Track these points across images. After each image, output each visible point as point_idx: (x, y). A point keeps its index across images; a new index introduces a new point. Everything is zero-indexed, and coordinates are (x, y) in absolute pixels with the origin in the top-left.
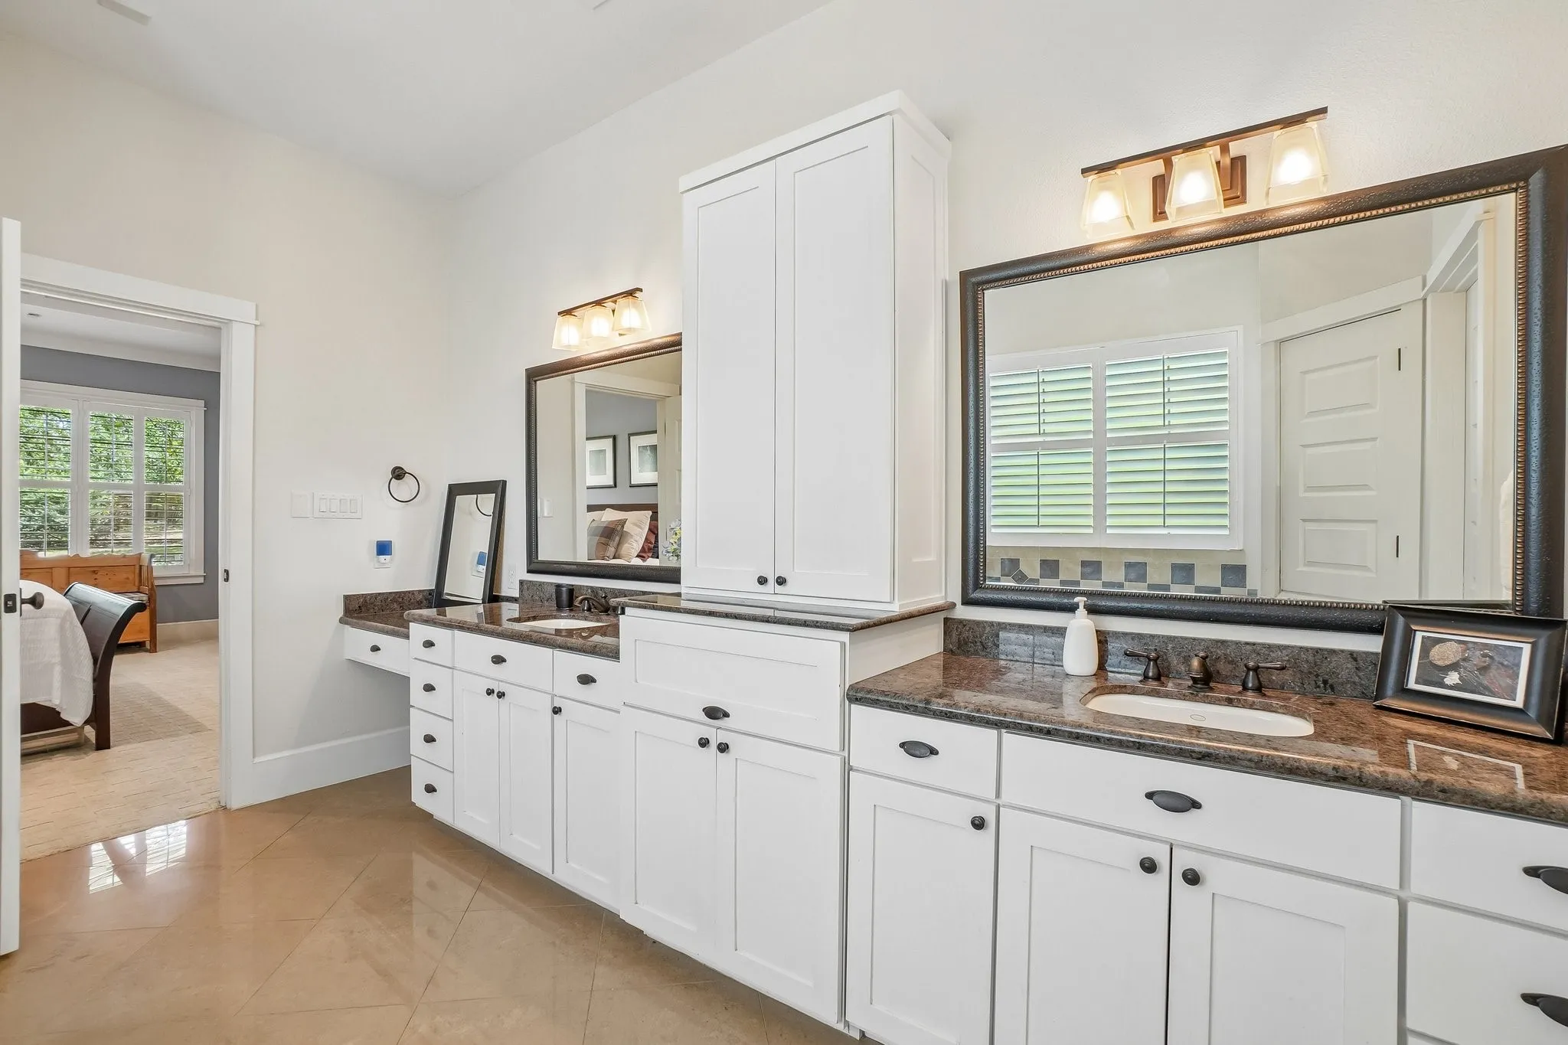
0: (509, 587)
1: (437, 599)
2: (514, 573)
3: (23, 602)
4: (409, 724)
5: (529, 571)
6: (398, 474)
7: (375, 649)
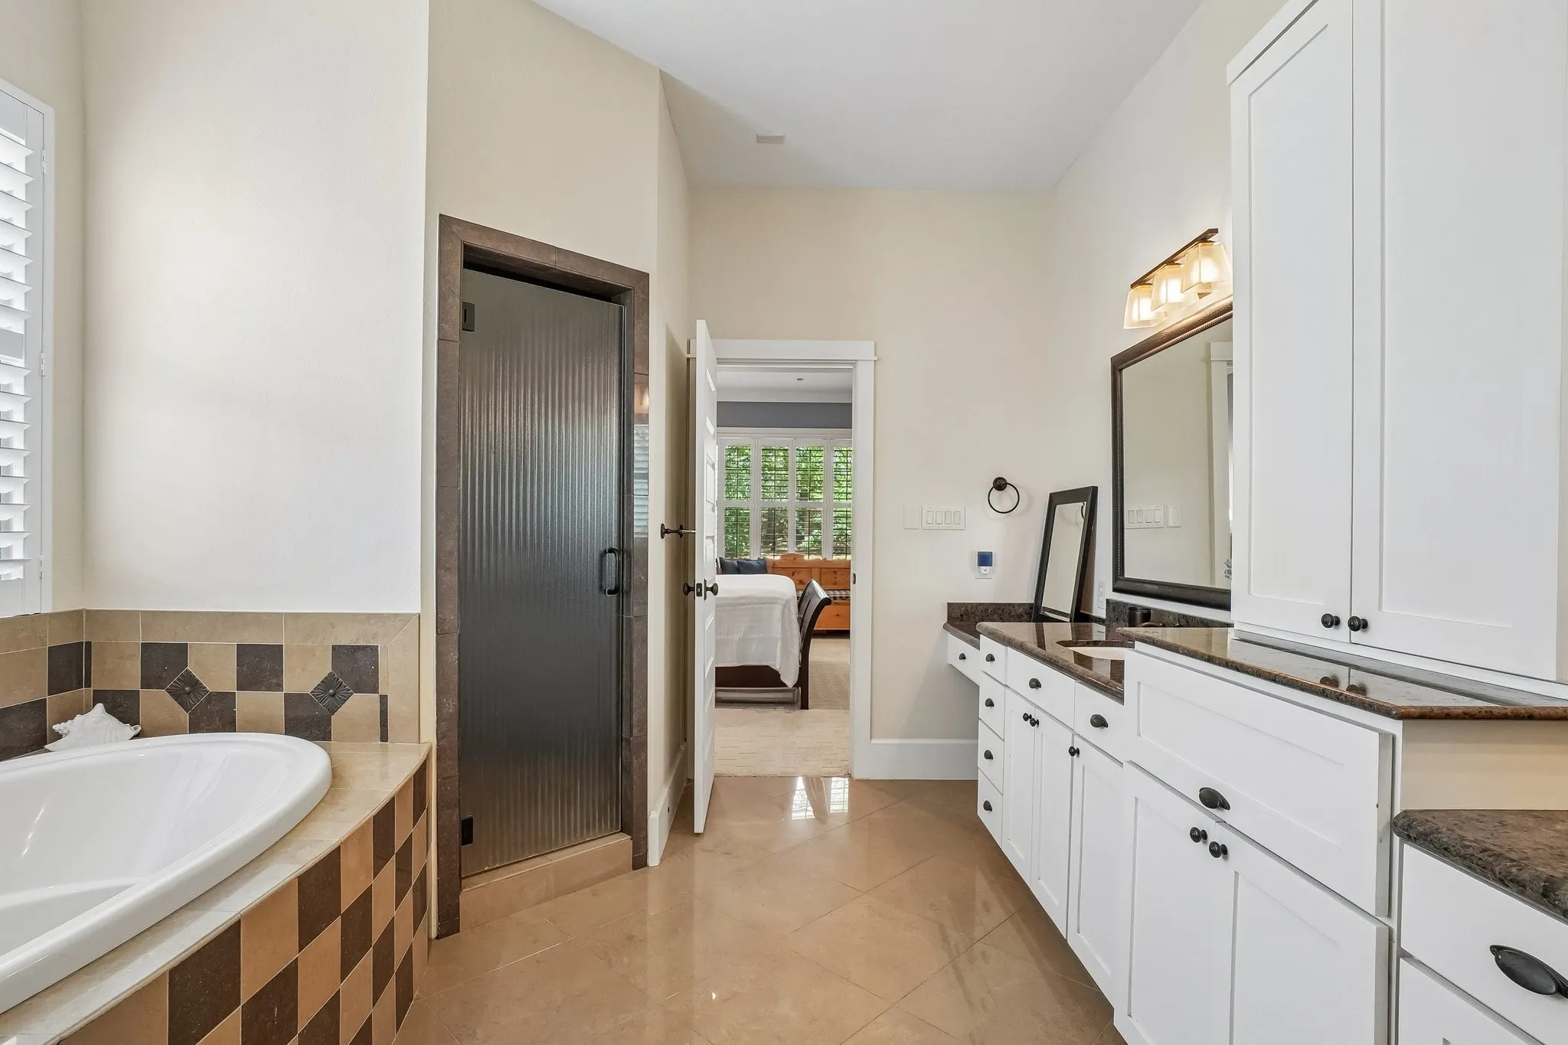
0: (1099, 610)
1: (1035, 613)
2: (1103, 592)
3: (707, 589)
4: (977, 738)
5: (1115, 590)
6: (1000, 484)
7: (963, 657)
